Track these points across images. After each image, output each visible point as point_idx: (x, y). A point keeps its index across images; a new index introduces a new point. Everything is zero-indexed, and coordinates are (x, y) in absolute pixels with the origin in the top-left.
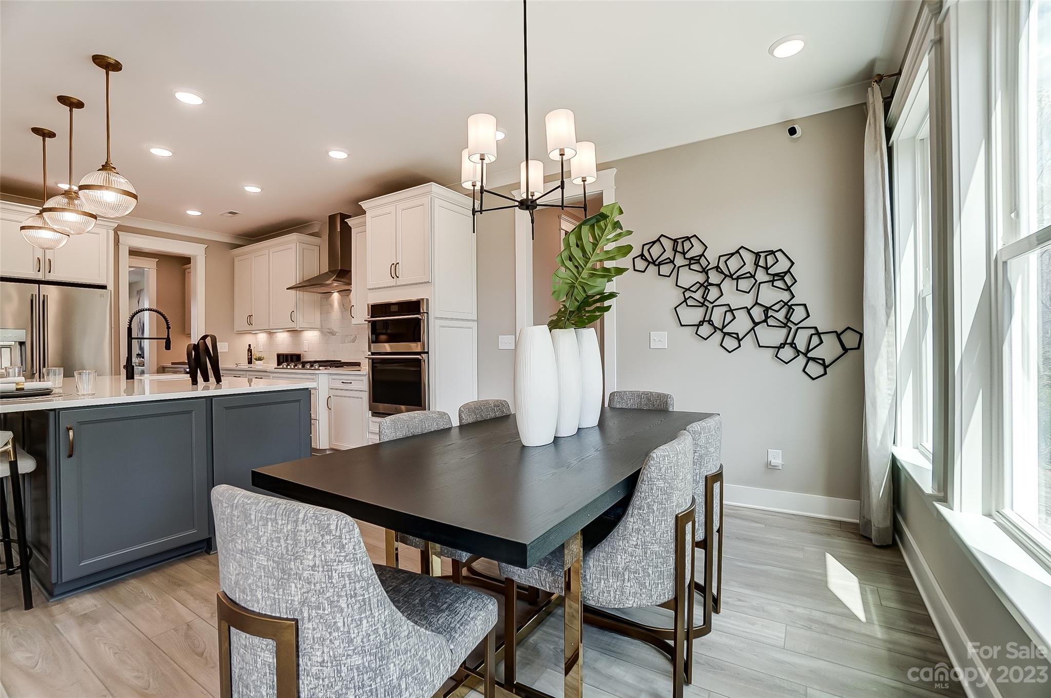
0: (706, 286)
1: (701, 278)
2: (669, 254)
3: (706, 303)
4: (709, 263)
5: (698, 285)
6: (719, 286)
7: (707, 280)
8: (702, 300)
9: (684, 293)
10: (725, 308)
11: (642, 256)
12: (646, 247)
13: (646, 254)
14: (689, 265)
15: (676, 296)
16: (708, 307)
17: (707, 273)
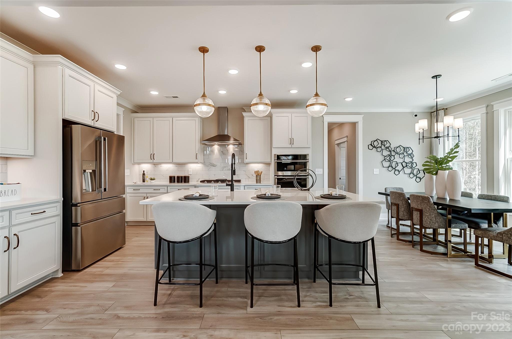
0: (390, 156)
1: (389, 153)
2: (380, 145)
3: (391, 161)
4: (392, 149)
5: (388, 155)
6: (394, 156)
7: (391, 154)
8: (389, 160)
9: (384, 157)
10: (395, 163)
11: (371, 145)
12: (373, 142)
13: (372, 144)
14: (386, 149)
15: (382, 158)
16: (391, 162)
17: (391, 152)
